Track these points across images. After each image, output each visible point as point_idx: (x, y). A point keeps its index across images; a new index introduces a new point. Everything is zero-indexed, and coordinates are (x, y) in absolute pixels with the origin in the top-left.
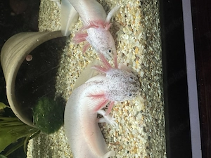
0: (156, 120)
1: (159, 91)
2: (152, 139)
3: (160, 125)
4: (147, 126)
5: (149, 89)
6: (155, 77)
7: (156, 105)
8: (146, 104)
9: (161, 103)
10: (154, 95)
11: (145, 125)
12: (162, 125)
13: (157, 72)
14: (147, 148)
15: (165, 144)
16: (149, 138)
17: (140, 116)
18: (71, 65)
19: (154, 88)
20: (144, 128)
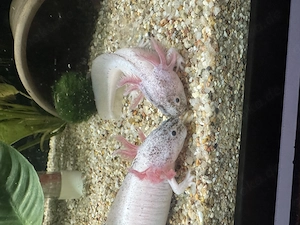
0: (231, 88)
1: (241, 47)
2: (220, 113)
3: (236, 97)
4: (216, 92)
5: (226, 39)
6: (237, 23)
7: (233, 66)
8: (218, 59)
9: (242, 66)
10: (233, 49)
11: (213, 91)
12: (240, 98)
13: (241, 15)
14: (212, 124)
15: (240, 126)
16: (217, 111)
17: (206, 75)
18: (112, 24)
19: (234, 39)
20: (210, 94)
